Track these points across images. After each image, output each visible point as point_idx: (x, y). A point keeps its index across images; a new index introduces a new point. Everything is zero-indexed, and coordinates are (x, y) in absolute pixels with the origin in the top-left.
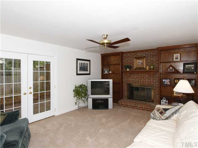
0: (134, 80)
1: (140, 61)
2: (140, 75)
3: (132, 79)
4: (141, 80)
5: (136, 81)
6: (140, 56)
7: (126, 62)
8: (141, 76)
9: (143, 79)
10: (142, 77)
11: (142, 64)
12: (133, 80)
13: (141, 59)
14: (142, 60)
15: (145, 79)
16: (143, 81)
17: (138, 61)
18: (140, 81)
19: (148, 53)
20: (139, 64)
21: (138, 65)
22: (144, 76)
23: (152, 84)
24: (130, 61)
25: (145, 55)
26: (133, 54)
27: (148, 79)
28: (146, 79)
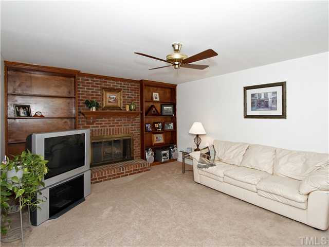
0: (101, 130)
1: (113, 96)
2: (112, 119)
3: (97, 127)
4: (114, 128)
5: (106, 130)
6: (112, 86)
7: (83, 94)
8: (114, 120)
9: (117, 126)
10: (116, 123)
11: (116, 100)
12: (99, 129)
13: (113, 92)
14: (116, 94)
15: (119, 126)
16: (117, 130)
17: (108, 95)
18: (113, 130)
19: (124, 84)
20: (111, 100)
21: (109, 102)
22: (118, 120)
23: (131, 132)
24: (92, 92)
25: (120, 86)
26: (99, 80)
27: (125, 126)
28: (121, 126)
